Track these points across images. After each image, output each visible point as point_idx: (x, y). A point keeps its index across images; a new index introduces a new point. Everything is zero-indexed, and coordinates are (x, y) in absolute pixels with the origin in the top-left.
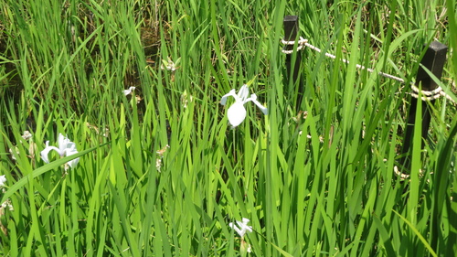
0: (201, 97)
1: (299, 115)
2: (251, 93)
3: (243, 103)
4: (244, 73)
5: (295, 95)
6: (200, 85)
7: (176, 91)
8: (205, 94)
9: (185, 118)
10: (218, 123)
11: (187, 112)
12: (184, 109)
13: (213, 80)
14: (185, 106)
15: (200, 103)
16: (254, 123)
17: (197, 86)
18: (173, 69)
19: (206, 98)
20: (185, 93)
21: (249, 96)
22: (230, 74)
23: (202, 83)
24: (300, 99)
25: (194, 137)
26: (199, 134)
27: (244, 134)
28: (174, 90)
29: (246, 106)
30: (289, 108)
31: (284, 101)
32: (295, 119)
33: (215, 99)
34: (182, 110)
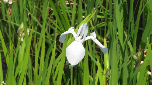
0: (39, 29)
1: (140, 53)
2: (90, 31)
3: (83, 41)
4: (83, 5)
5: (135, 32)
6: (38, 17)
7: (13, 23)
8: (43, 27)
9: (21, 53)
10: (56, 57)
11: (24, 45)
12: (21, 42)
13: (51, 12)
14: (22, 40)
15: (38, 36)
16: (93, 59)
17: (34, 18)
18: (10, 3)
19: (44, 30)
20: (22, 26)
21: (89, 34)
22: (68, 6)
23: (39, 16)
24: (140, 33)
25: (30, 72)
26: (36, 70)
27: (83, 71)
28: (10, 22)
29: (85, 44)
30: (129, 43)
31: (124, 37)
32: (135, 57)
33: (52, 31)
34: (19, 43)
